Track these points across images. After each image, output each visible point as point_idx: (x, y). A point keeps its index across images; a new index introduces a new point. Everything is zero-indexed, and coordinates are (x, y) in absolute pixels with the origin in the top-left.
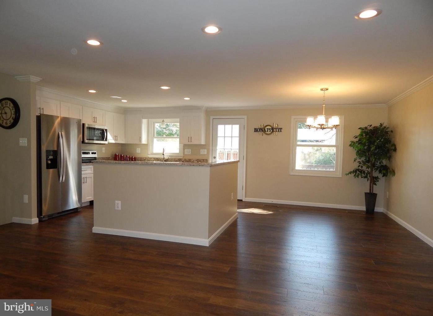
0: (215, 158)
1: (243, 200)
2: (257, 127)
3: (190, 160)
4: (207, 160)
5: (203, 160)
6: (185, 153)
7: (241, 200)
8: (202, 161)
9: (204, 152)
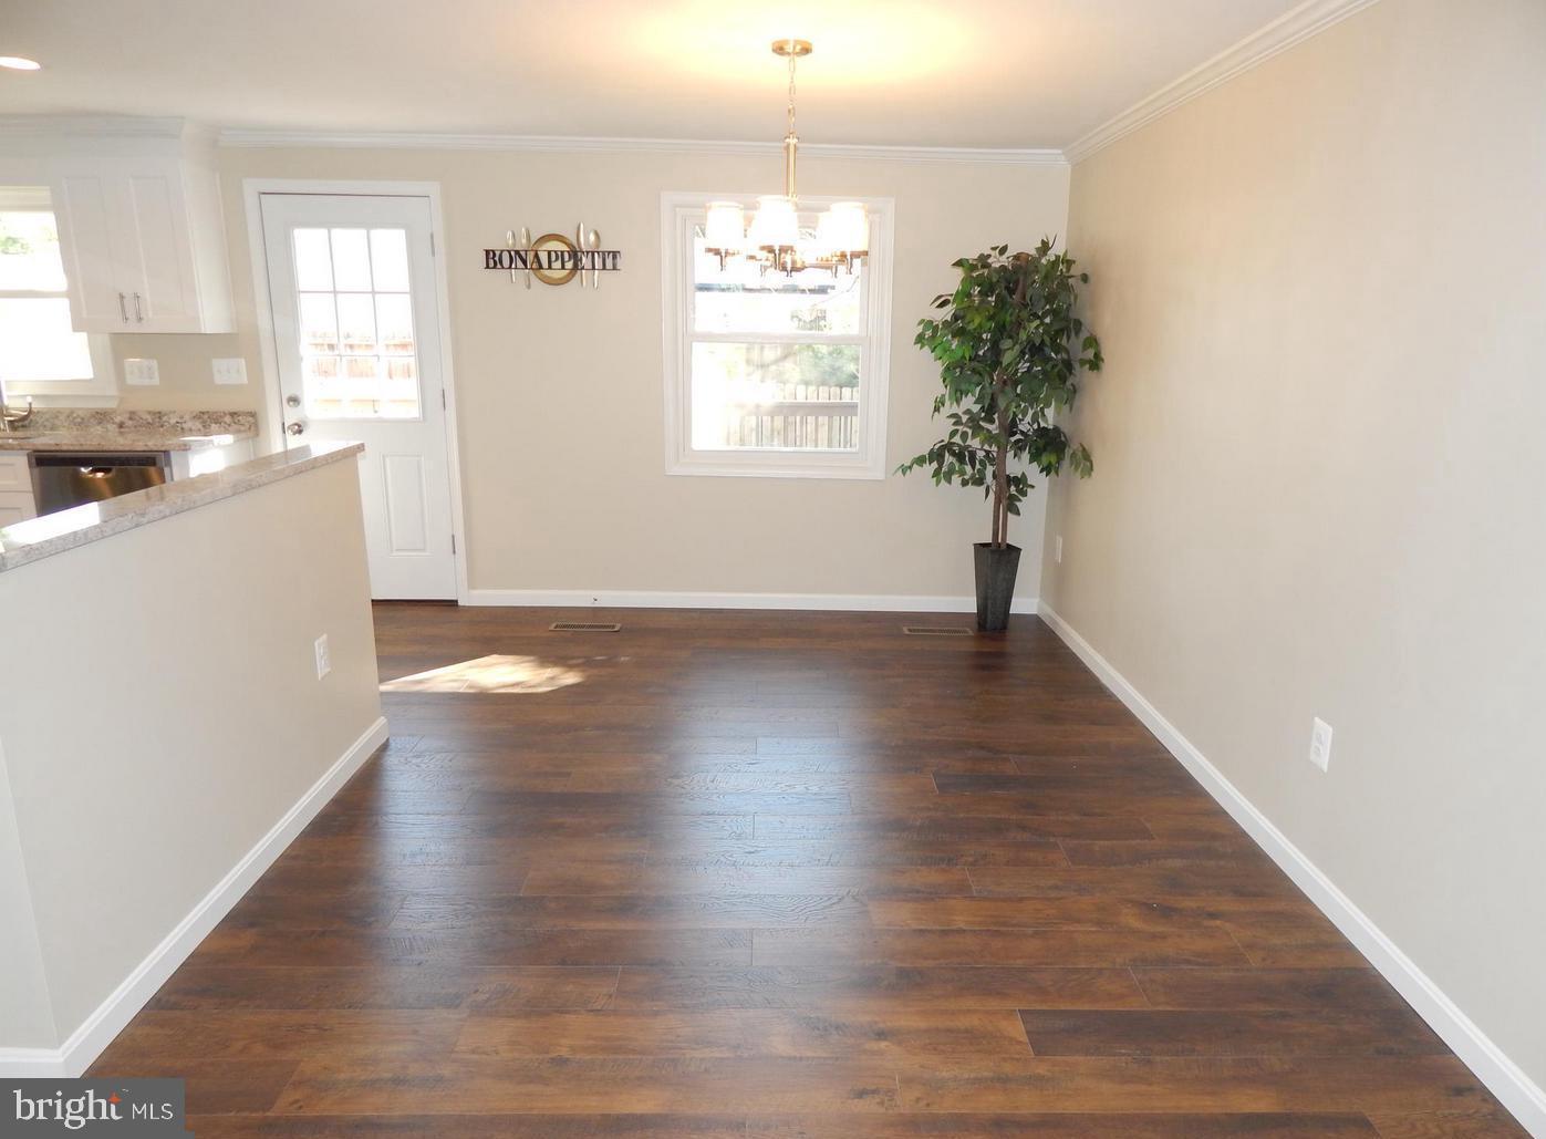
0: (294, 400)
1: (460, 603)
2: (496, 246)
3: (160, 415)
4: (253, 415)
5: (233, 414)
6: (131, 380)
7: (453, 604)
8: (228, 419)
9: (229, 372)
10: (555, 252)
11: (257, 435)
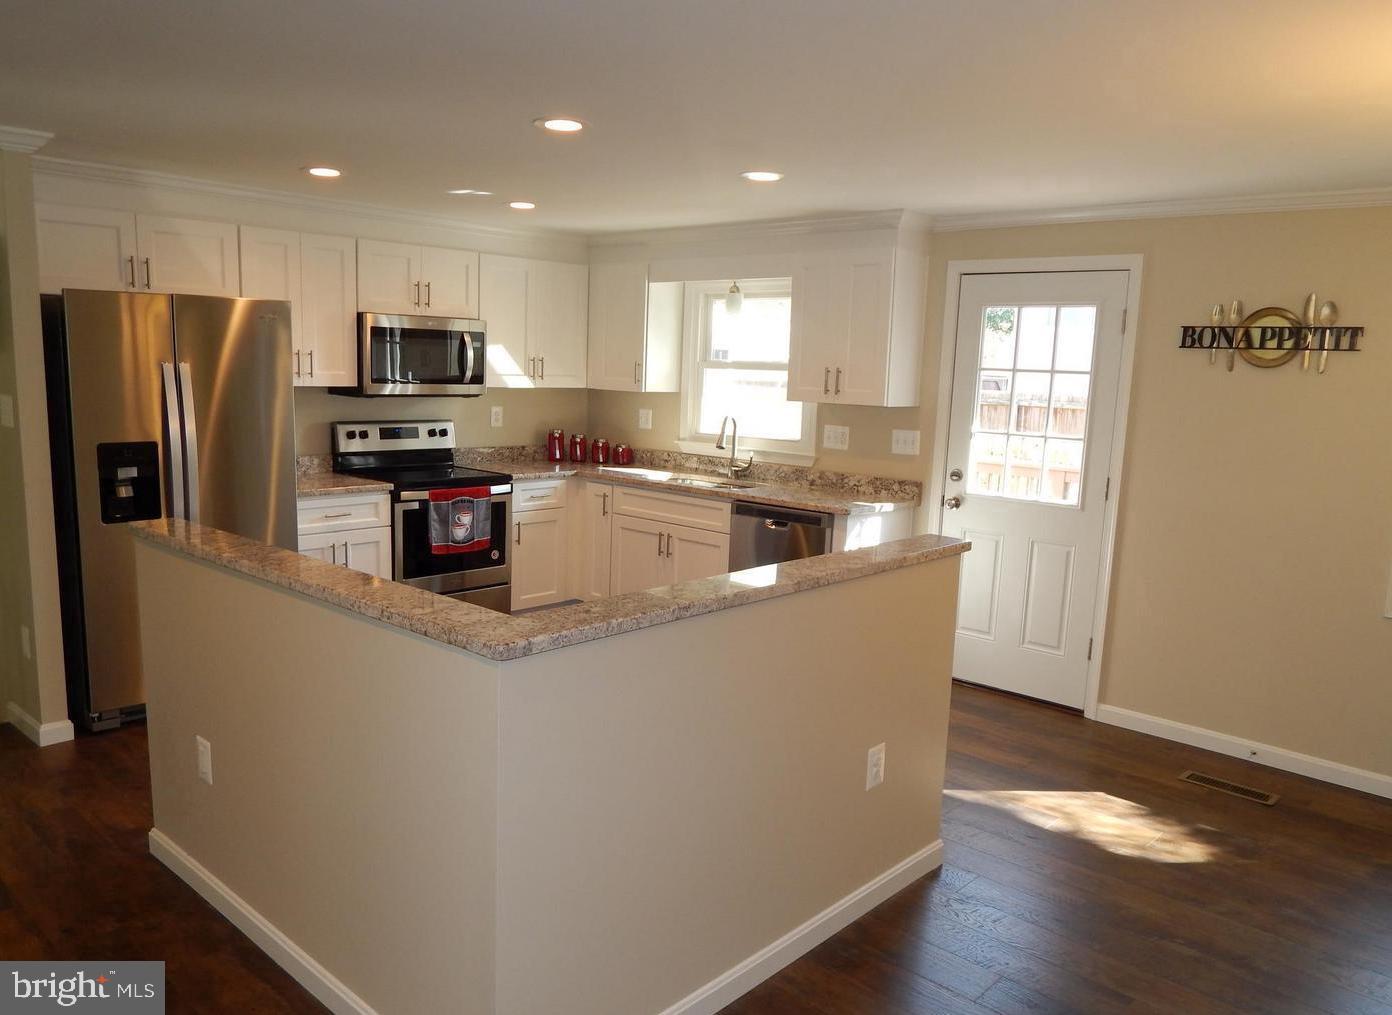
0: (958, 475)
1: (1087, 715)
2: (1197, 321)
3: (842, 477)
4: (919, 485)
5: (901, 483)
6: (827, 444)
7: (1077, 714)
8: (896, 487)
9: (905, 442)
10: (1272, 328)
11: (919, 505)
